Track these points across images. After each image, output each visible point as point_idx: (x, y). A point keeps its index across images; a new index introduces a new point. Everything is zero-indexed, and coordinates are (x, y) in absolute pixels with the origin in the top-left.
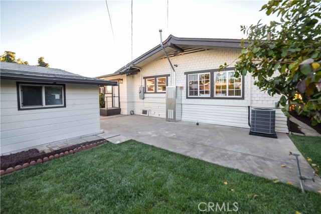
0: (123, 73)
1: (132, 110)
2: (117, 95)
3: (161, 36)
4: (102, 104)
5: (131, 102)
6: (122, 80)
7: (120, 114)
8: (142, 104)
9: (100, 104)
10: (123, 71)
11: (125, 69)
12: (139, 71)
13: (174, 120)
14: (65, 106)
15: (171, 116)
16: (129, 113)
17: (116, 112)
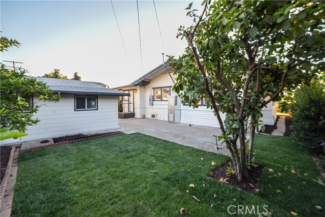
0: (136, 85)
1: (144, 114)
2: (132, 102)
3: (163, 57)
4: (121, 109)
5: (143, 108)
6: (136, 90)
7: (134, 117)
8: (151, 109)
9: (119, 109)
10: (136, 83)
11: (138, 82)
12: (149, 83)
13: (174, 122)
14: (97, 109)
15: (171, 119)
16: (141, 117)
17: (131, 115)
